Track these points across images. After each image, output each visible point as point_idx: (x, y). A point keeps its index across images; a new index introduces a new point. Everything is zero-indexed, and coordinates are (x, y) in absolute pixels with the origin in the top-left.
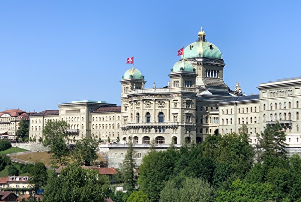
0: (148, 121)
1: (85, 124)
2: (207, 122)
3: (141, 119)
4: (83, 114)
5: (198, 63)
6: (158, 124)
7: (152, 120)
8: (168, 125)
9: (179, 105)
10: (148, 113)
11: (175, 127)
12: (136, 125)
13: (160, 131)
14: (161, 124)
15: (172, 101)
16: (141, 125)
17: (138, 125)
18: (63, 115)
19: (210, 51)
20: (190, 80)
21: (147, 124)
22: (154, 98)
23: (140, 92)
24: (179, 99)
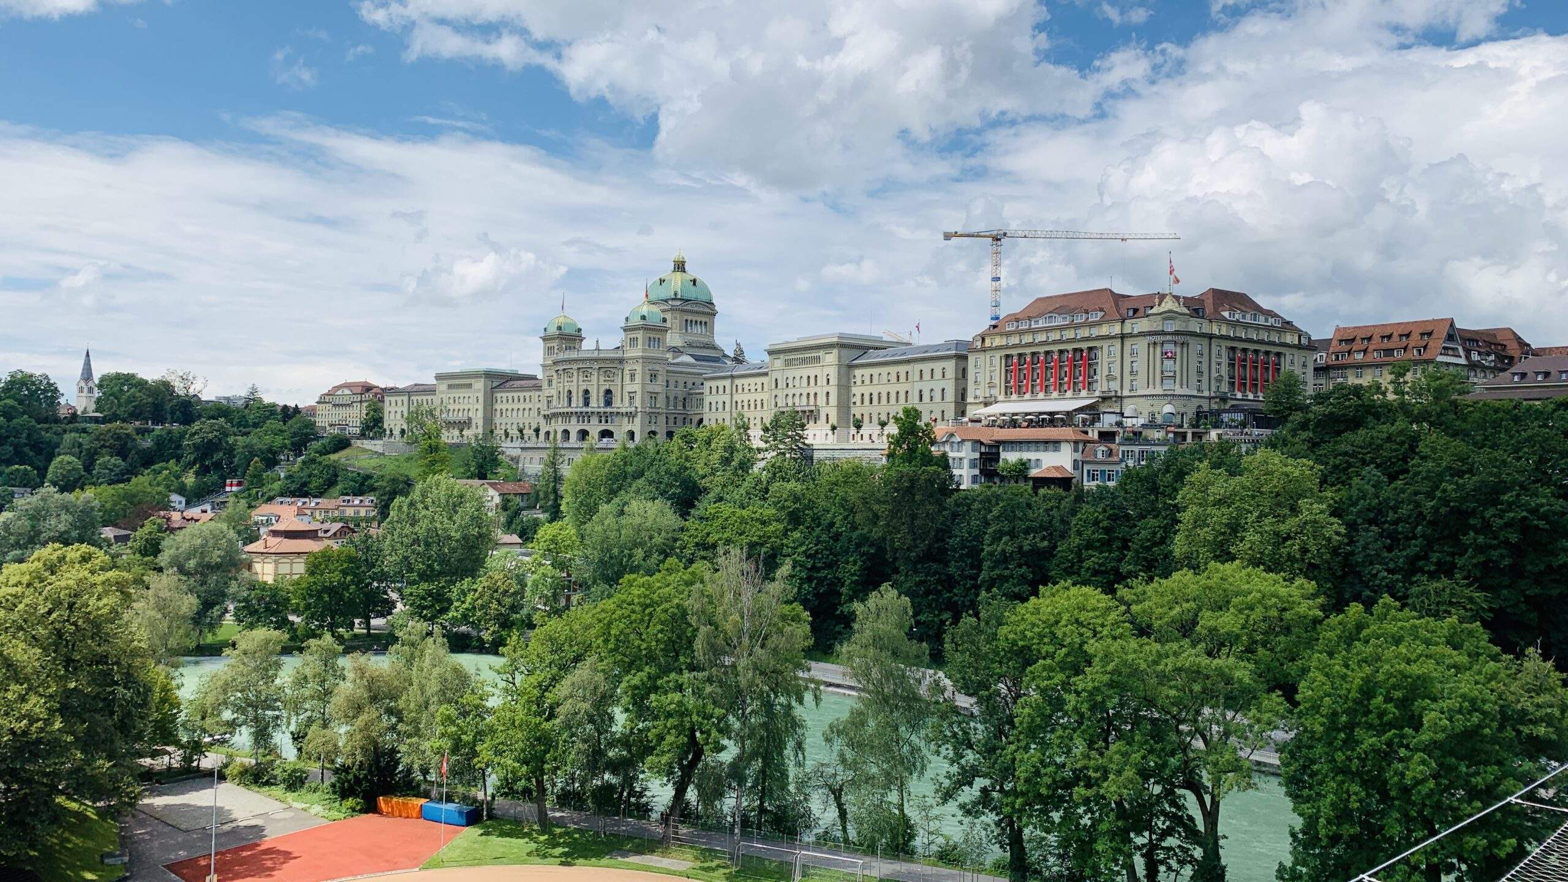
0: (587, 403)
1: (480, 407)
2: (684, 406)
3: (574, 399)
4: (478, 391)
5: (673, 309)
6: (602, 410)
7: (593, 403)
8: (621, 410)
9: (638, 378)
10: (587, 392)
11: (631, 416)
12: (565, 410)
13: (607, 422)
14: (608, 410)
15: (626, 372)
16: (574, 410)
17: (569, 410)
18: (442, 392)
19: (693, 288)
20: (657, 336)
21: (585, 409)
22: (596, 366)
23: (574, 355)
24: (638, 368)
